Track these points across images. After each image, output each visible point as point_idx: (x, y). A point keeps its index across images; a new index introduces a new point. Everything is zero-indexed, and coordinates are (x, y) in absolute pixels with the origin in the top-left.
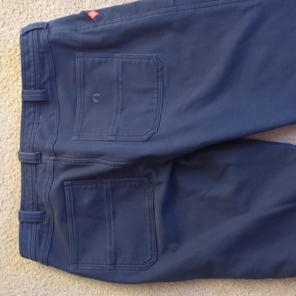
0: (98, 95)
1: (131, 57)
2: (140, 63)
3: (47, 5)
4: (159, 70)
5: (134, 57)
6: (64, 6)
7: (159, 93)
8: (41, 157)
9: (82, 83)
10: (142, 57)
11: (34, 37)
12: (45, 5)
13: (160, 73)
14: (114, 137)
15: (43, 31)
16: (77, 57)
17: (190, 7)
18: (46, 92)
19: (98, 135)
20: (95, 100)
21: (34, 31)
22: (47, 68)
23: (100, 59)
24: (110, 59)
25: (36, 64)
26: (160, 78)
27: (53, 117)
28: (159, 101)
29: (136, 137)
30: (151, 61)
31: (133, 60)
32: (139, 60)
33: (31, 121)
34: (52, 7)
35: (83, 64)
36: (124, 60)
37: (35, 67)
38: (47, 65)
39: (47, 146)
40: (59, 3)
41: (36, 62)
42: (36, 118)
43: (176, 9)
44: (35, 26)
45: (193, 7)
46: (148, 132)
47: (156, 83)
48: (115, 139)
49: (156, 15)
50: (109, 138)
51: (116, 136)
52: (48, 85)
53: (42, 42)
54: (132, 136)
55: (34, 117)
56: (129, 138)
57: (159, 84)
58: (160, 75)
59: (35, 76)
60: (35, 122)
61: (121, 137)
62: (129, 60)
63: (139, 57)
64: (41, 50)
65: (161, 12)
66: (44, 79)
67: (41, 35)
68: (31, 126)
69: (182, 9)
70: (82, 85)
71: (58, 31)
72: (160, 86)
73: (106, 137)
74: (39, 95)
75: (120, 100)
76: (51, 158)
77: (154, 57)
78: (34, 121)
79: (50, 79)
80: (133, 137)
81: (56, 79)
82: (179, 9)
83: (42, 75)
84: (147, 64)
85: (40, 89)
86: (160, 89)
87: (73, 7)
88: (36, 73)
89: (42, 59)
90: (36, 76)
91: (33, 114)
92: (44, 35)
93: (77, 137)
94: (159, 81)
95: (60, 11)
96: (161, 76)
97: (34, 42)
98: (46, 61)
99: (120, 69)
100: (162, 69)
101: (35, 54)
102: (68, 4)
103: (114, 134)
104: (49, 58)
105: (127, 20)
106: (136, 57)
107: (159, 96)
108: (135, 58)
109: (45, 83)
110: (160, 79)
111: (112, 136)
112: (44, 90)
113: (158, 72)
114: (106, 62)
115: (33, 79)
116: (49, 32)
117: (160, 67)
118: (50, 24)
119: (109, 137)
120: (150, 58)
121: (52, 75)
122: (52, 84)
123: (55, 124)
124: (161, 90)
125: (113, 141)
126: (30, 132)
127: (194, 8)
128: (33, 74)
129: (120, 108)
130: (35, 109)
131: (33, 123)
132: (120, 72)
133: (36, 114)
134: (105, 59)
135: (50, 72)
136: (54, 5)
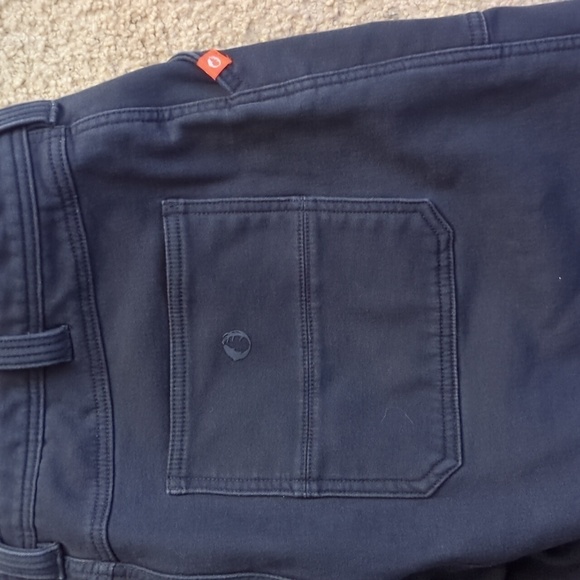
0: (242, 334)
1: (348, 206)
2: (379, 227)
3: (47, 46)
4: (442, 247)
5: (357, 207)
6: (105, 51)
7: (445, 322)
8: (64, 561)
9: (184, 298)
10: (384, 207)
11: (18, 156)
12: (40, 46)
13: (443, 256)
14: (314, 486)
15: (46, 132)
16: (167, 216)
17: (542, 47)
18: (65, 336)
19: (255, 475)
20: (230, 352)
21: (16, 135)
22: (66, 256)
23: (242, 216)
24: (274, 216)
25: (29, 248)
26: (444, 271)
27: (92, 416)
28: (446, 347)
29: (390, 485)
30: (416, 219)
31: (355, 218)
32: (374, 217)
33: (19, 435)
34: (64, 52)
35: (189, 236)
36: (324, 216)
37: (25, 257)
38: (67, 247)
39: (87, 529)
40: (89, 40)
41: (28, 242)
42: (33, 420)
43: (498, 52)
44: (17, 117)
45: (554, 45)
46: (434, 466)
47: (434, 289)
48: (319, 491)
49: (433, 69)
50: (298, 488)
51: (319, 479)
52: (70, 315)
53: (46, 173)
54: (377, 480)
55: (29, 418)
56: (368, 485)
57: (444, 290)
58: (443, 263)
59: (27, 287)
60: (32, 437)
61: (339, 486)
62: (342, 216)
63: (373, 207)
64: (44, 201)
65: (450, 58)
66: (59, 295)
67: (44, 149)
68: (21, 450)
69: (515, 50)
70: (185, 306)
71: (101, 130)
72: (445, 300)
73: (286, 485)
74: (42, 349)
75: (316, 346)
76: (102, 567)
77: (425, 207)
78: (28, 434)
79: (77, 293)
80: (379, 485)
81: (95, 290)
82: (507, 51)
83: (50, 281)
84: (404, 228)
85: (45, 329)
86: (446, 308)
87: (136, 53)
88: (31, 278)
89: (48, 230)
90: (31, 286)
91: (23, 410)
92: (54, 146)
93: (183, 483)
94: (443, 282)
95: (91, 67)
96: (448, 266)
97: (21, 175)
98: (63, 234)
99: (313, 250)
100: (451, 242)
101: (26, 215)
102: (120, 42)
103: (315, 473)
104: (72, 223)
105: (331, 83)
106: (365, 207)
107: (446, 332)
108: (360, 212)
109: (60, 307)
110: (444, 276)
111: (307, 479)
112: (58, 331)
113: (438, 252)
114: (263, 224)
115: (18, 296)
116: (68, 134)
117: (443, 238)
118: (67, 106)
119: (296, 486)
120: (413, 209)
121: (83, 279)
122: (85, 309)
123: (102, 441)
124: (450, 310)
125: (311, 498)
126: (18, 472)
127: (557, 49)
128: (19, 282)
129: (317, 375)
130: (29, 392)
131: (27, 441)
132: (313, 259)
133: (33, 409)
134: (258, 216)
135: (77, 270)
136: (72, 45)
